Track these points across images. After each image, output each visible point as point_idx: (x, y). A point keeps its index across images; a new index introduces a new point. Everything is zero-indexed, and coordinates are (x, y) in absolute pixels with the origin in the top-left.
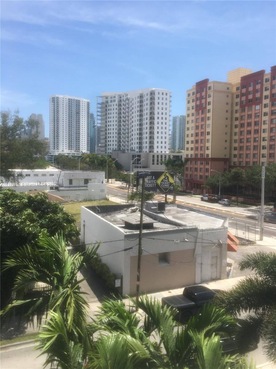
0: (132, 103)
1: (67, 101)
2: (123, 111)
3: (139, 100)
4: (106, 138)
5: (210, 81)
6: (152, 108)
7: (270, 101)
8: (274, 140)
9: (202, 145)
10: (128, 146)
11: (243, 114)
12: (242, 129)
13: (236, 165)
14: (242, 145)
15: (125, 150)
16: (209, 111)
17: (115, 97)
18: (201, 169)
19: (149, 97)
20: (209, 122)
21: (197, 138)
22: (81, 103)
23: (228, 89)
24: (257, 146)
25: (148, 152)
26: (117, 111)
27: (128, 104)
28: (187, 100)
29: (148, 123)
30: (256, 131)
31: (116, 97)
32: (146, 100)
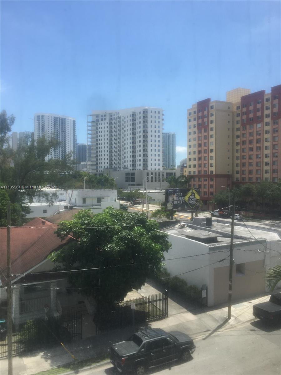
0: (124, 121)
1: (53, 119)
2: (114, 129)
3: (131, 118)
4: (97, 156)
5: (212, 100)
6: (145, 127)
7: (271, 120)
8: (277, 156)
9: (205, 162)
10: (120, 164)
11: (244, 132)
12: (244, 147)
13: (239, 180)
14: (244, 161)
15: (117, 168)
16: (212, 129)
17: (105, 115)
18: (205, 185)
19: (142, 115)
20: (213, 140)
21: (200, 156)
22: (67, 121)
23: (229, 108)
24: (260, 162)
25: (142, 169)
26: (108, 129)
27: (120, 122)
28: (188, 118)
29: (142, 141)
30: (259, 149)
31: (107, 115)
32: (138, 118)
